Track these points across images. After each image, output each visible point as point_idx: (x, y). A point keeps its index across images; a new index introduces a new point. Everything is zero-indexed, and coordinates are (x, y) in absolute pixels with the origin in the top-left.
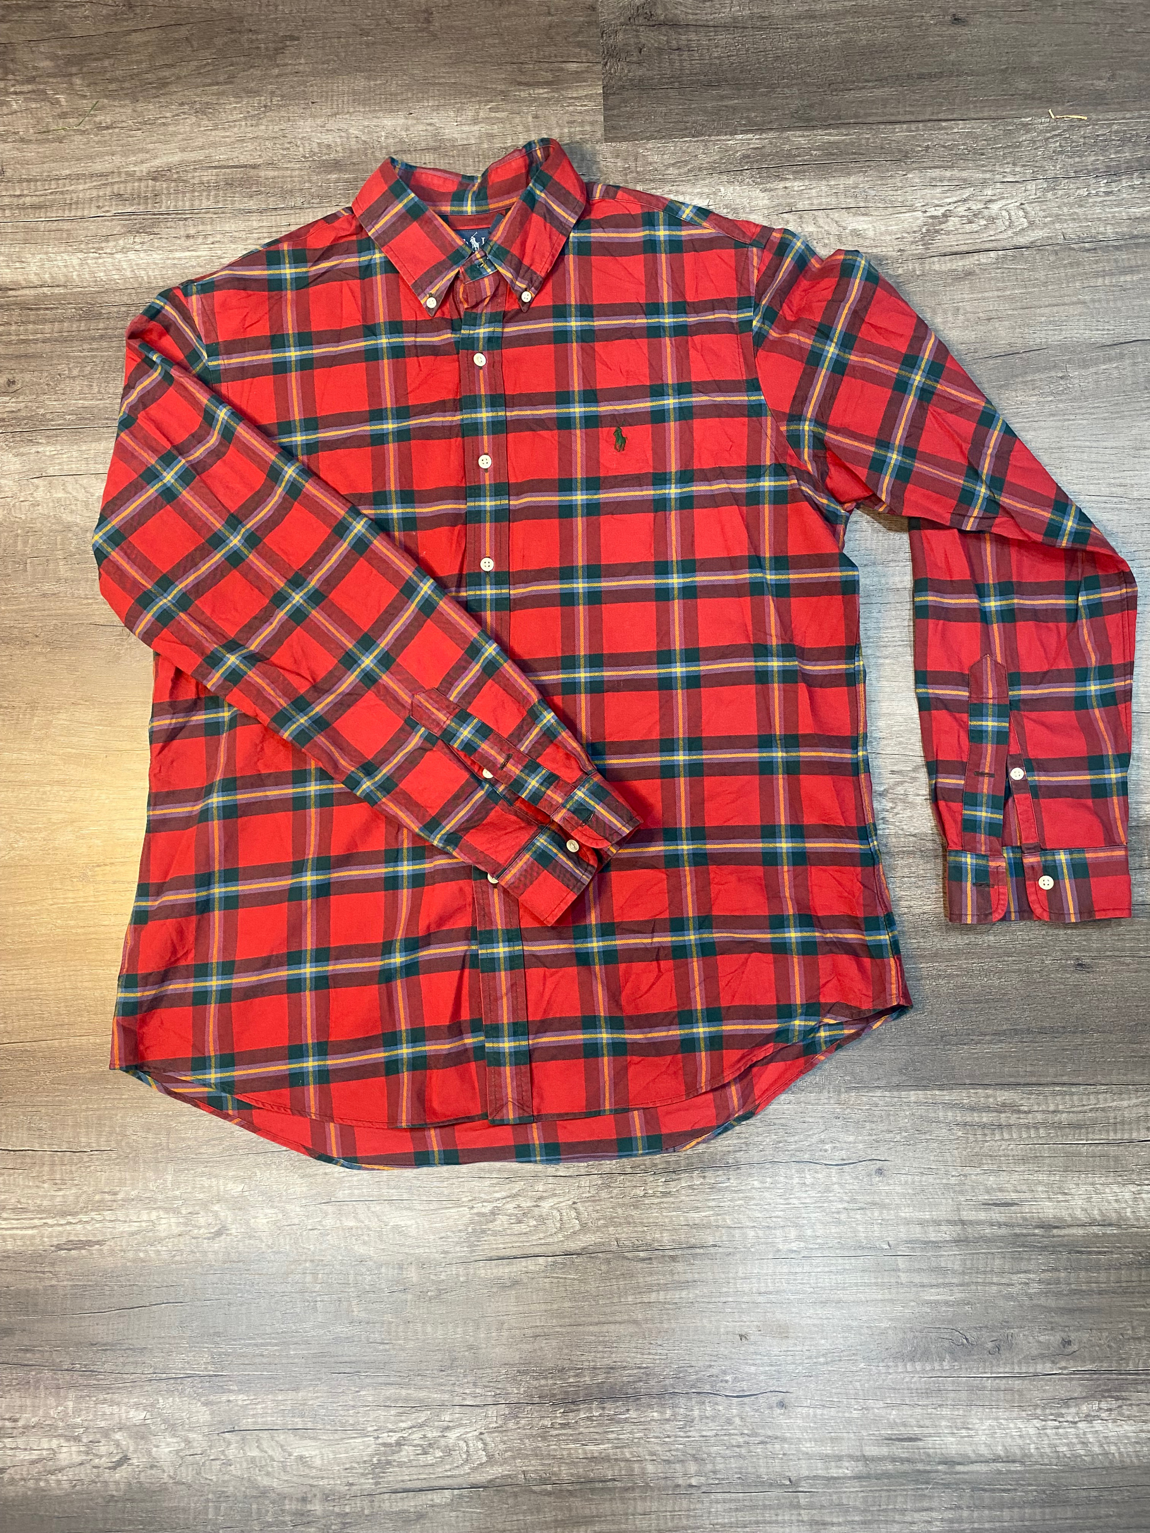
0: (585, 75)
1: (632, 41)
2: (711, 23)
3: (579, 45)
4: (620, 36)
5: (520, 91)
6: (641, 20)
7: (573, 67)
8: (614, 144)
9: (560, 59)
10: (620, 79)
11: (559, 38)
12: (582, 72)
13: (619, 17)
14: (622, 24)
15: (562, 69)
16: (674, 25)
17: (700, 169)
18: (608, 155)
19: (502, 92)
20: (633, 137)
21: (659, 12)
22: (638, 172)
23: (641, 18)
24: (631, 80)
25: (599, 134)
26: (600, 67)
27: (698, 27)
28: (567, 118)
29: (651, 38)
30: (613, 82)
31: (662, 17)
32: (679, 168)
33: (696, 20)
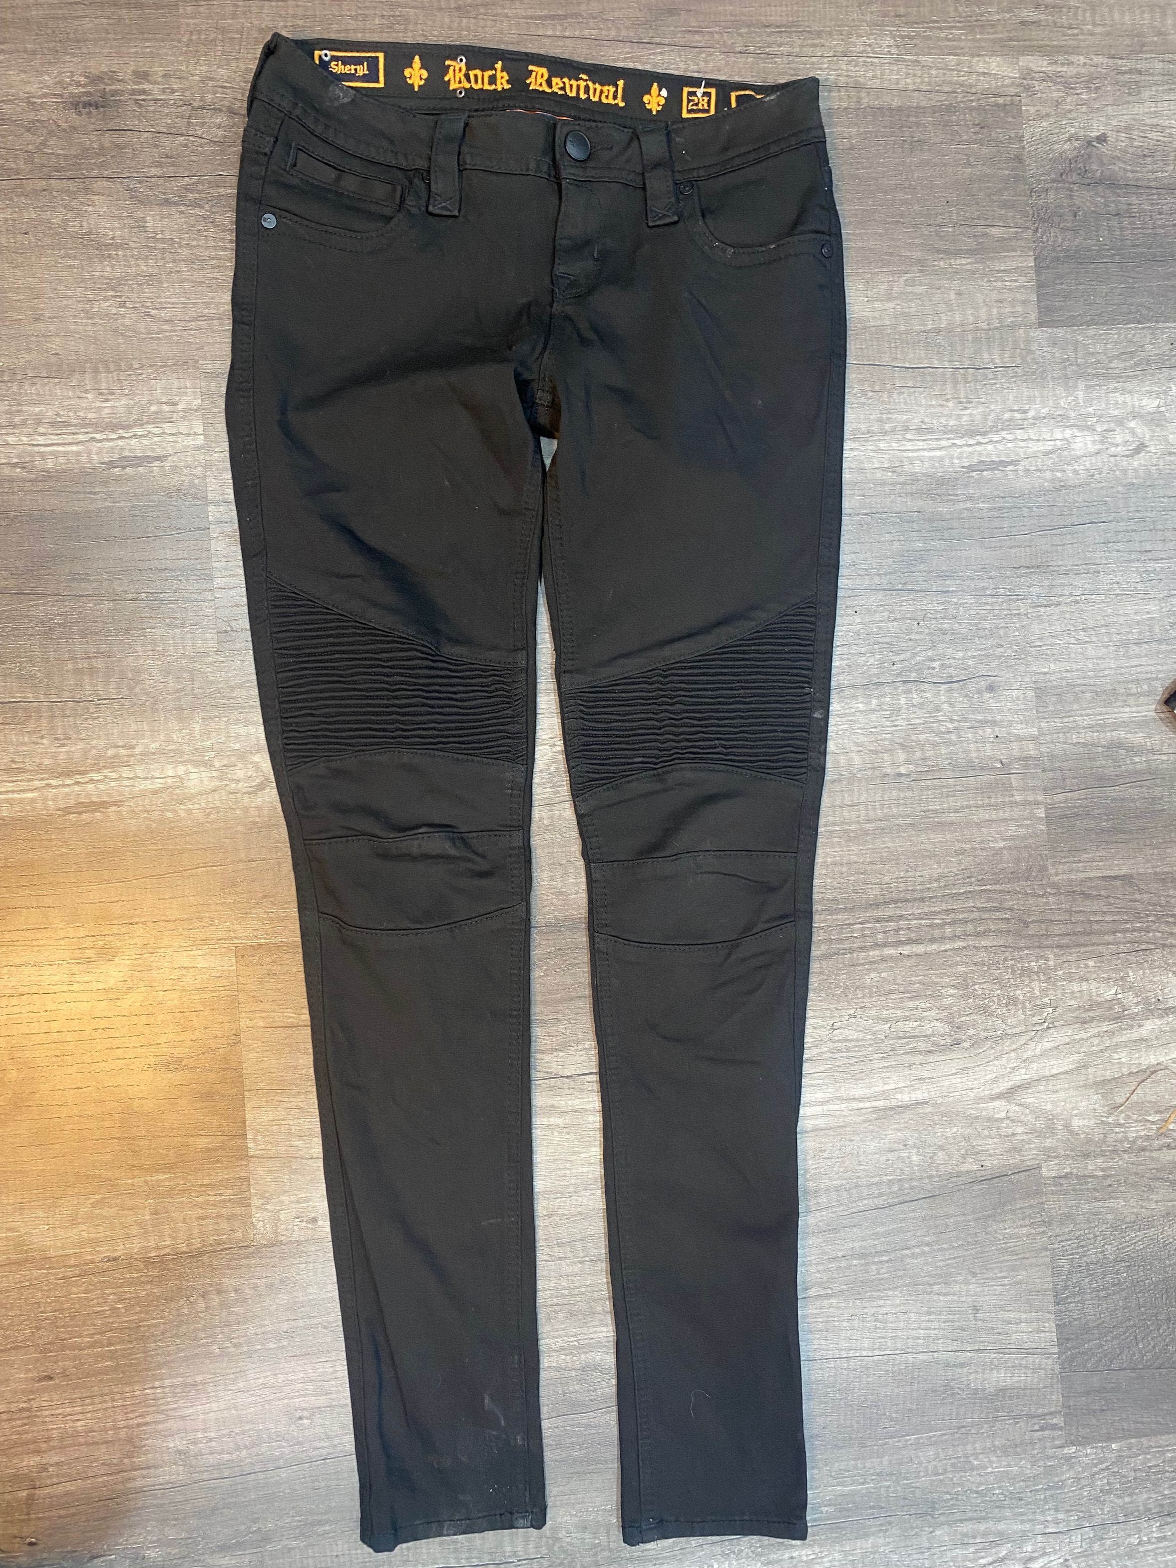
0: (1013, 243)
1: (1065, 202)
2: (1153, 184)
3: (1005, 205)
4: (1052, 195)
5: (940, 260)
6: (1075, 177)
7: (998, 232)
8: (1050, 330)
9: (983, 222)
10: (1054, 250)
11: (981, 195)
12: (1011, 239)
13: (1048, 173)
14: (1053, 181)
15: (987, 235)
16: (1112, 184)
17: (1148, 362)
18: (1043, 343)
19: (919, 261)
20: (1071, 322)
21: (1095, 167)
22: (1078, 365)
23: (1074, 174)
24: (1067, 251)
25: (1033, 317)
26: (1030, 233)
27: (1137, 187)
28: (994, 296)
29: (1085, 199)
30: (1046, 254)
31: (1098, 174)
32: (1125, 360)
33: (1137, 180)
